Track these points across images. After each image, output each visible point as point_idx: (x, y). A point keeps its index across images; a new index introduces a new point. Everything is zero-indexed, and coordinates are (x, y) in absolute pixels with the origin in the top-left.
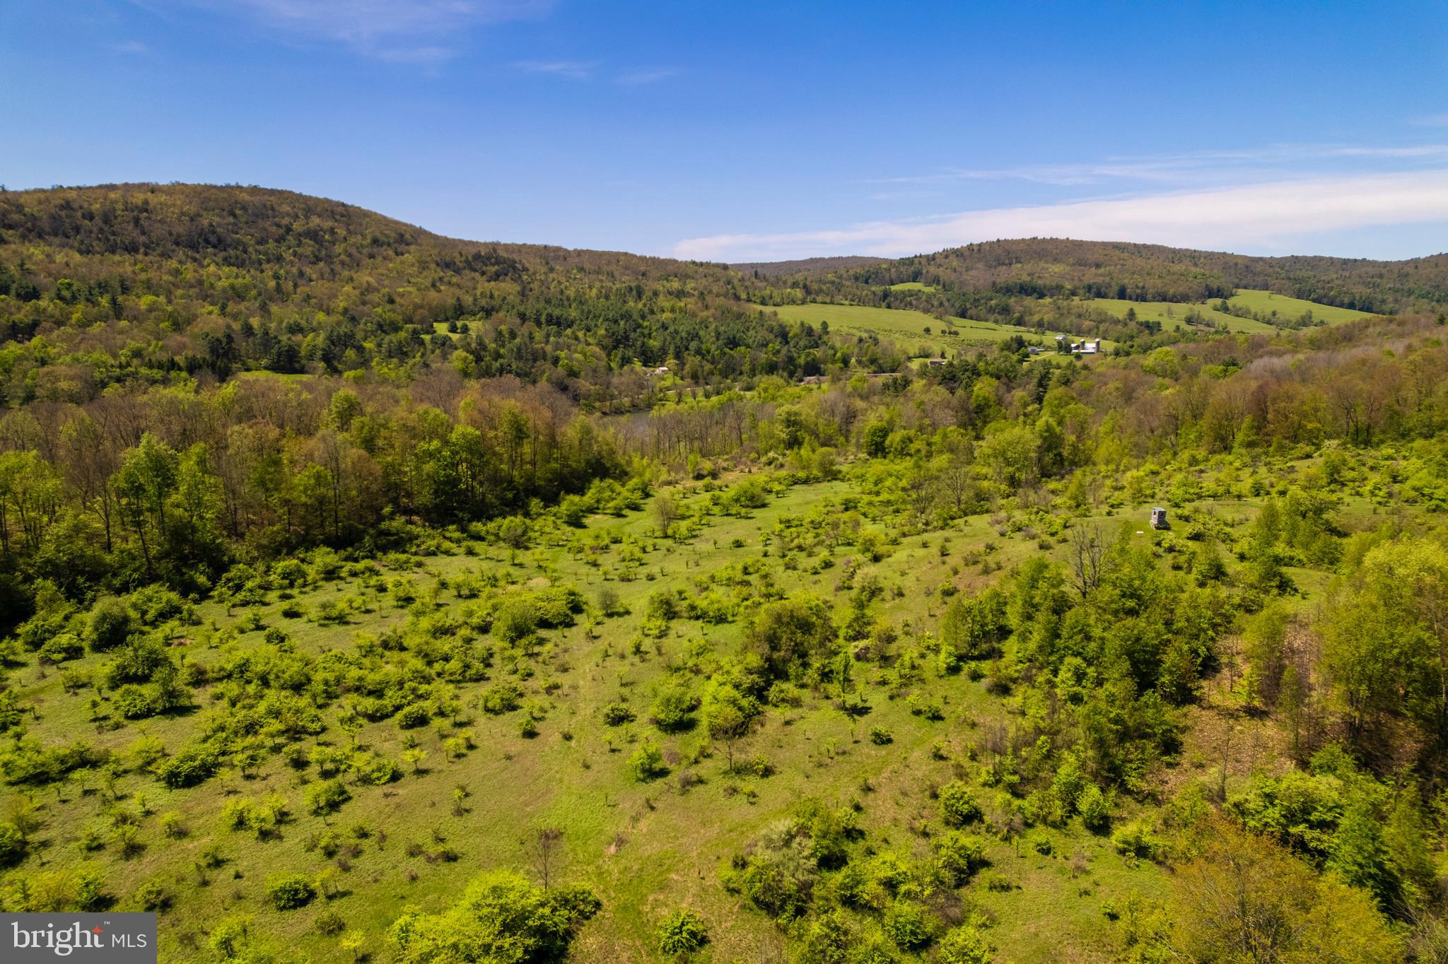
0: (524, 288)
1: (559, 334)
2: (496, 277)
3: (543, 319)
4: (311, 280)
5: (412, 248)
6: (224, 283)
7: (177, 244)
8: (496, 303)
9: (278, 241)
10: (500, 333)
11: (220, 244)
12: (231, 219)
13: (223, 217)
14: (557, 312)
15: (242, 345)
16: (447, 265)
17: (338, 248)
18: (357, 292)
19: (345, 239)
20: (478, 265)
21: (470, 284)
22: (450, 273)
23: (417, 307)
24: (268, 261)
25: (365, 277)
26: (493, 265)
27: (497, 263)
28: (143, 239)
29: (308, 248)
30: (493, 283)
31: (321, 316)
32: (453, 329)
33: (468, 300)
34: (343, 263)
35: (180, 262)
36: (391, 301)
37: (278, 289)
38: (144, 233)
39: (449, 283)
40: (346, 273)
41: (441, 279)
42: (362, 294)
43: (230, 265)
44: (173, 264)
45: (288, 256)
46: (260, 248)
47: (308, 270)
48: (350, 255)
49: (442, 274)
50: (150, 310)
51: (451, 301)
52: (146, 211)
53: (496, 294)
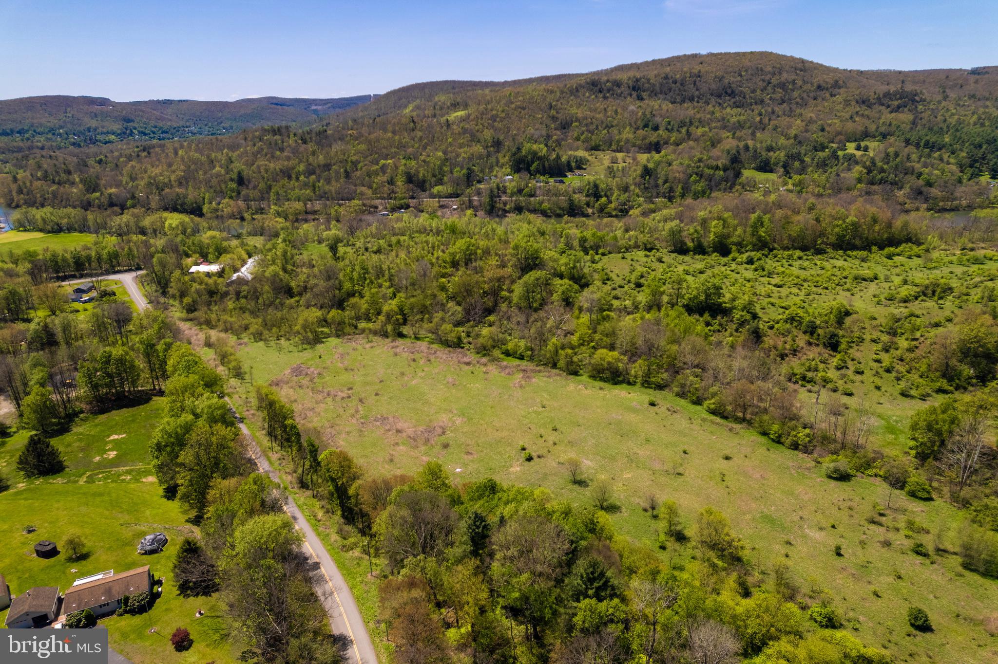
0: (916, 117)
1: (929, 156)
2: (897, 109)
3: (922, 144)
4: (778, 116)
5: (842, 91)
6: (734, 119)
7: (712, 95)
8: (893, 129)
9: (762, 90)
10: (887, 155)
11: (732, 94)
12: (739, 78)
13: (734, 77)
14: (933, 139)
15: (743, 156)
16: (863, 102)
17: (795, 94)
18: (804, 124)
19: (801, 87)
20: (886, 101)
21: (877, 115)
22: (864, 107)
23: (839, 133)
24: (756, 103)
25: (809, 114)
26: (897, 100)
27: (901, 98)
28: (697, 93)
29: (779, 94)
30: (893, 114)
31: (782, 141)
32: (858, 148)
33: (872, 128)
34: (797, 103)
35: (714, 106)
36: (823, 130)
37: (761, 121)
38: (697, 90)
39: (863, 115)
40: (798, 111)
41: (857, 113)
42: (806, 125)
43: (738, 107)
44: (710, 108)
45: (767, 100)
46: (752, 95)
47: (776, 109)
48: (802, 98)
49: (858, 109)
50: (703, 135)
51: (860, 128)
52: (699, 76)
53: (894, 122)
